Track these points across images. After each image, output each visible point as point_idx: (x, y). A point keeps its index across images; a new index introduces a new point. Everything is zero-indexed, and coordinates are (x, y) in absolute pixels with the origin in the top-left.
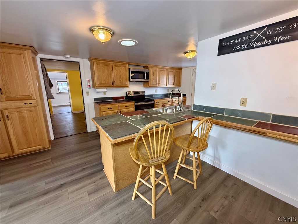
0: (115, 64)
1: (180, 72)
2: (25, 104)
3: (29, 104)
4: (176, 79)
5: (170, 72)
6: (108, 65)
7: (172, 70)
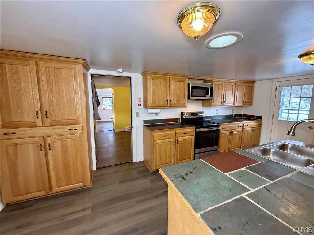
0: (172, 78)
1: (252, 86)
2: (70, 130)
3: (74, 130)
4: (246, 96)
5: (239, 86)
6: (165, 79)
7: (242, 84)
